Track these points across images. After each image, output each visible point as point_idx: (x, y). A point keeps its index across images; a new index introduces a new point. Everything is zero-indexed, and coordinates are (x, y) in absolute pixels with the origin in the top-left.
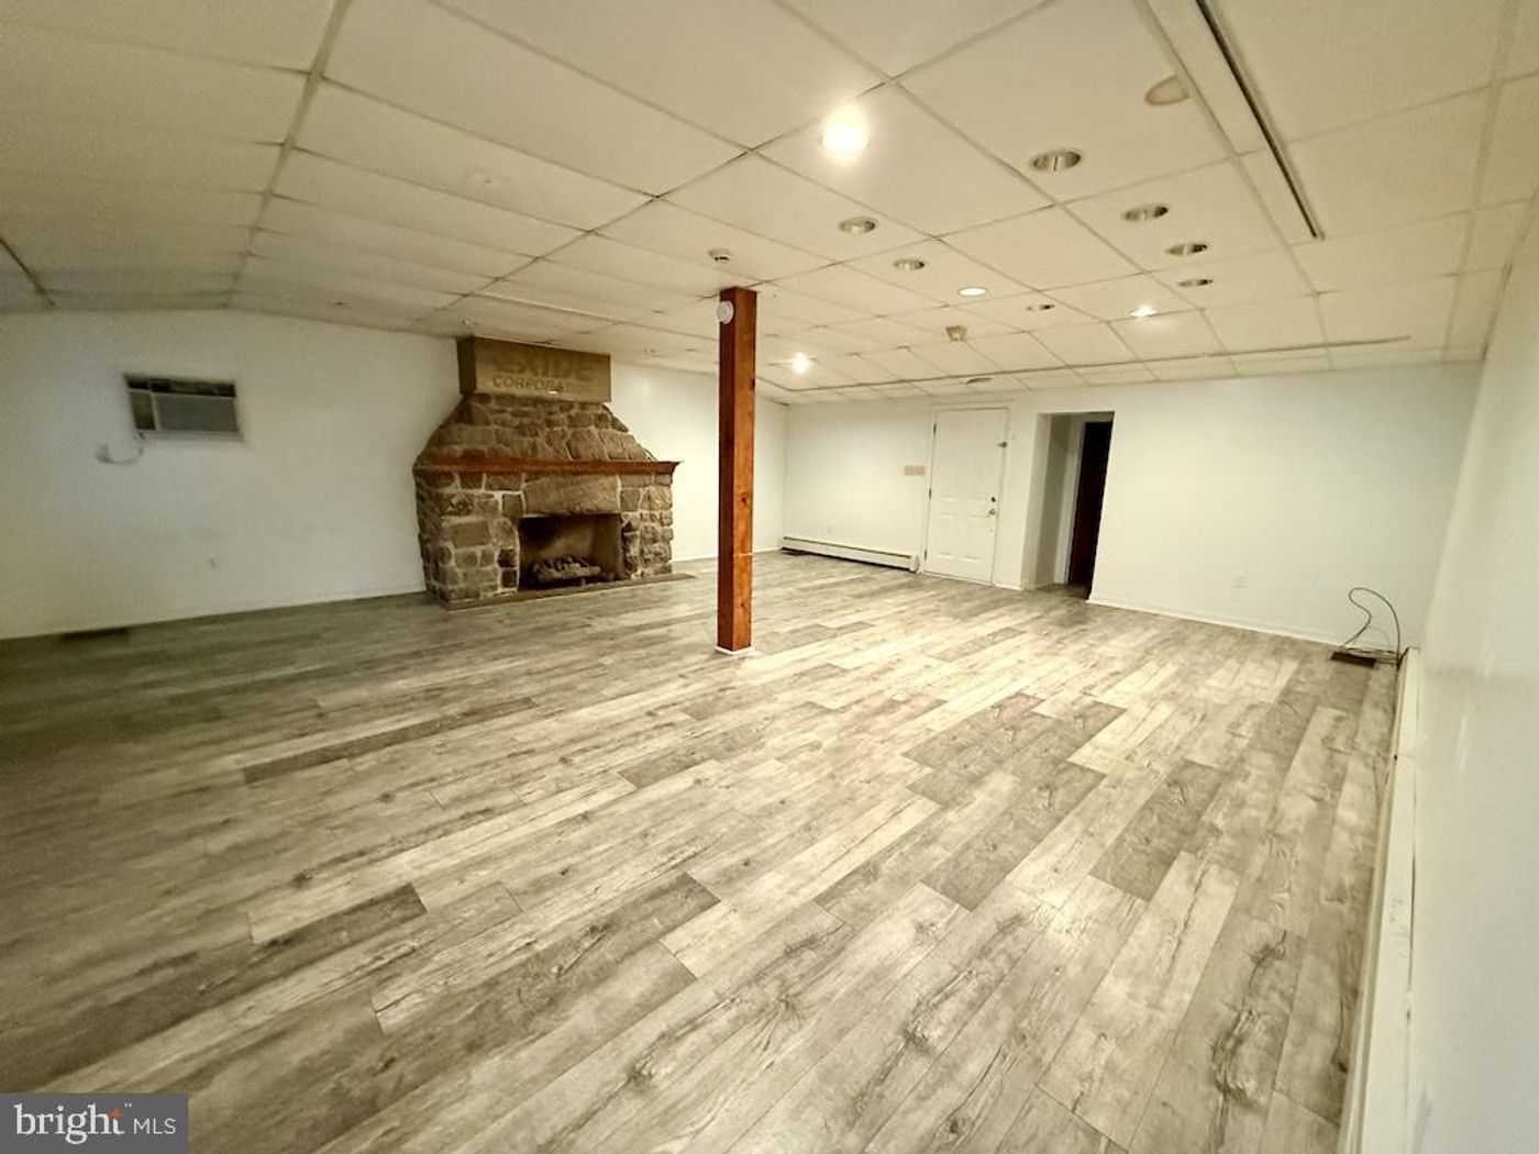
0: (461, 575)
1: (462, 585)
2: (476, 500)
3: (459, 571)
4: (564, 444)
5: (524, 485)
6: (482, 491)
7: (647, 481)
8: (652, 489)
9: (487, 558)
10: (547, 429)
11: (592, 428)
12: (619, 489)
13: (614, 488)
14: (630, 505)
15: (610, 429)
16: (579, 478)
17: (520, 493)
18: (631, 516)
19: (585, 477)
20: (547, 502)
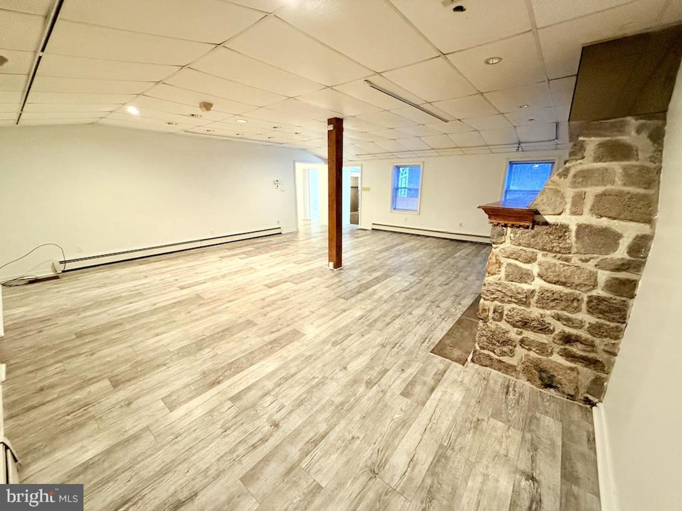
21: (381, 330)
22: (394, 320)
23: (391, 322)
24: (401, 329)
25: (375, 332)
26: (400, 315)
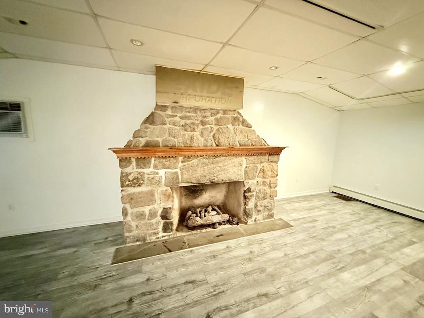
0: (135, 227)
1: (135, 233)
2: (146, 176)
3: (134, 224)
4: (211, 137)
5: (180, 164)
6: (151, 169)
7: (263, 160)
8: (265, 164)
9: (153, 215)
10: (201, 127)
11: (230, 126)
12: (244, 166)
13: (241, 165)
14: (251, 176)
15: (241, 126)
16: (218, 159)
17: (178, 170)
18: (250, 183)
19: (222, 158)
20: (196, 176)
21: (322, 249)
22: (306, 254)
23: (309, 253)
24: (304, 245)
25: (327, 250)
26: (298, 257)
